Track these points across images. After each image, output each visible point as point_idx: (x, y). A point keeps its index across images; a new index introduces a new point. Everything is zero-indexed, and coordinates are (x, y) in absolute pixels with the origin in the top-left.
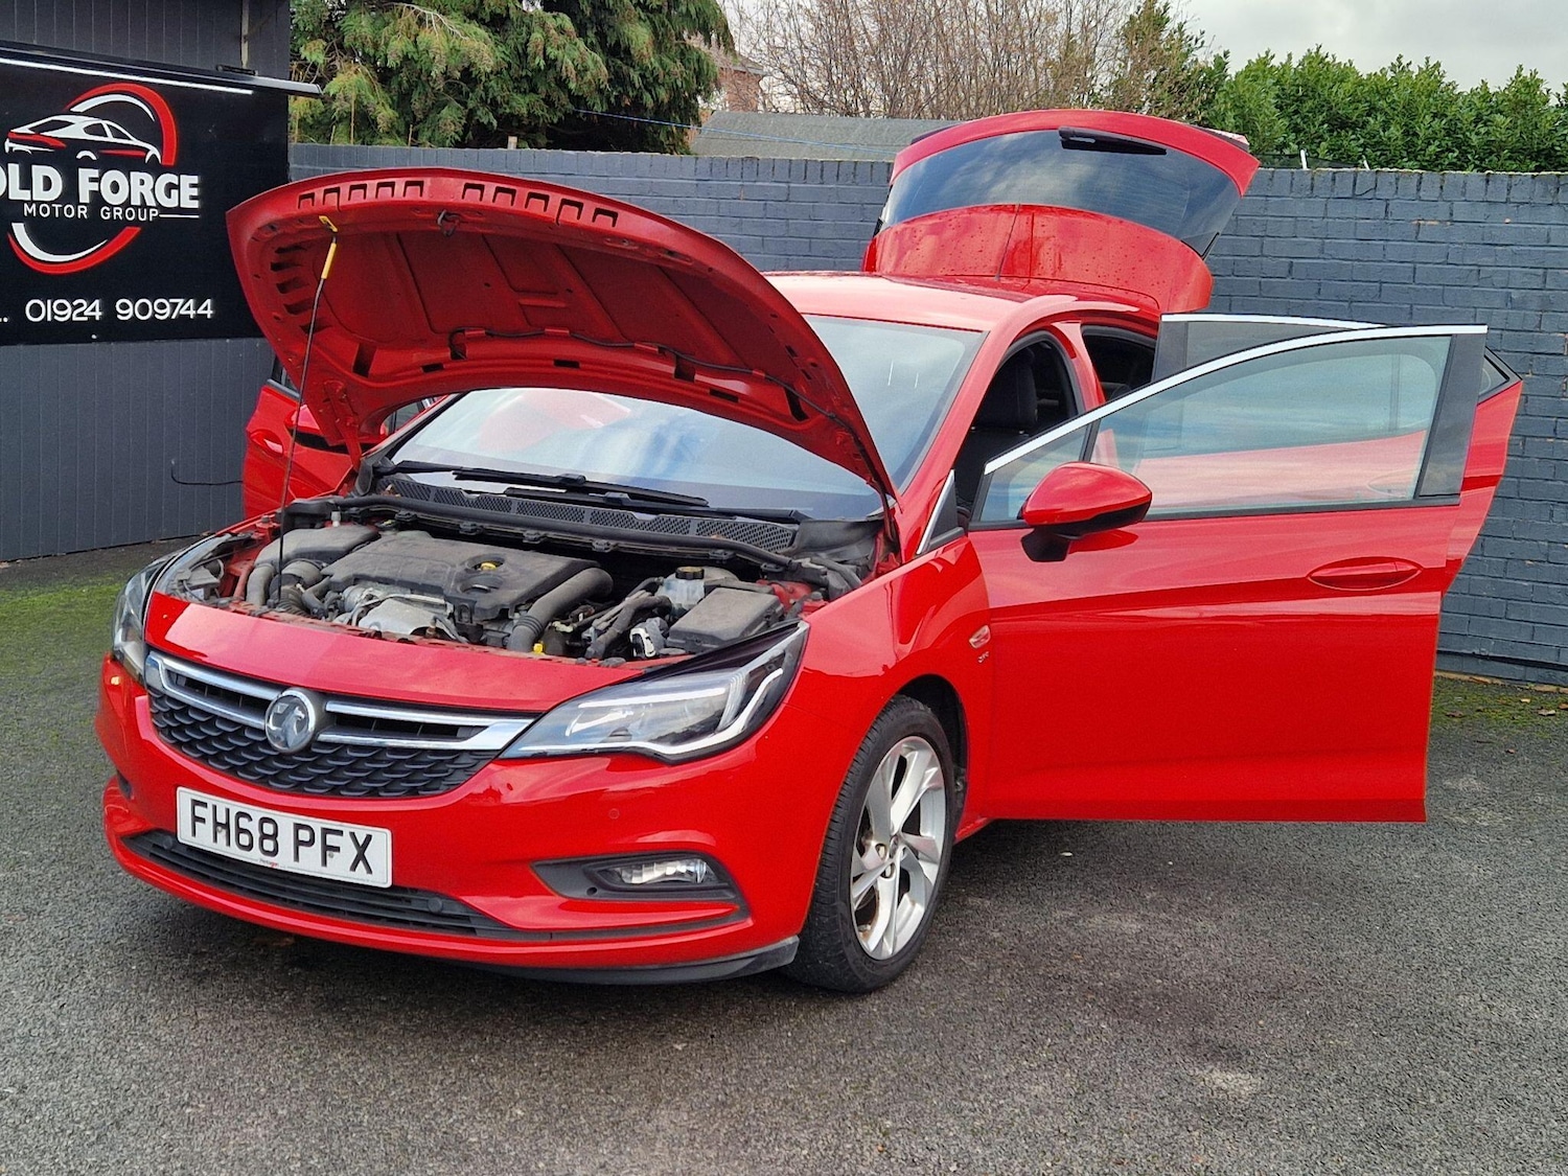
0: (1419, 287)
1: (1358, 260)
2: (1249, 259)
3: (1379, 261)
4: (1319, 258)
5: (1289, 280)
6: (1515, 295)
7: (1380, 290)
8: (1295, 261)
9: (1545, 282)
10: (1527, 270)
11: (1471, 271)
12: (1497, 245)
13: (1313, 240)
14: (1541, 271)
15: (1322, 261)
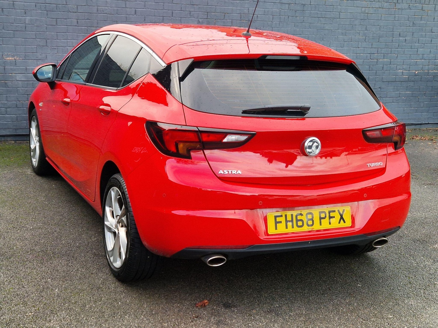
0: (174, 18)
1: (156, 9)
2: (122, 9)
3: (162, 10)
4: (144, 9)
5: (135, 16)
6: (200, 20)
7: (163, 19)
8: (137, 9)
9: (207, 16)
10: (203, 13)
11: (188, 13)
12: (194, 5)
13: (142, 2)
14: (206, 13)
15: (145, 10)
